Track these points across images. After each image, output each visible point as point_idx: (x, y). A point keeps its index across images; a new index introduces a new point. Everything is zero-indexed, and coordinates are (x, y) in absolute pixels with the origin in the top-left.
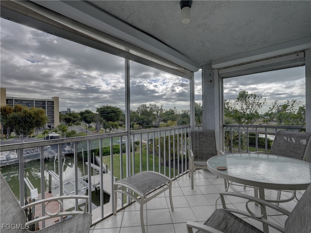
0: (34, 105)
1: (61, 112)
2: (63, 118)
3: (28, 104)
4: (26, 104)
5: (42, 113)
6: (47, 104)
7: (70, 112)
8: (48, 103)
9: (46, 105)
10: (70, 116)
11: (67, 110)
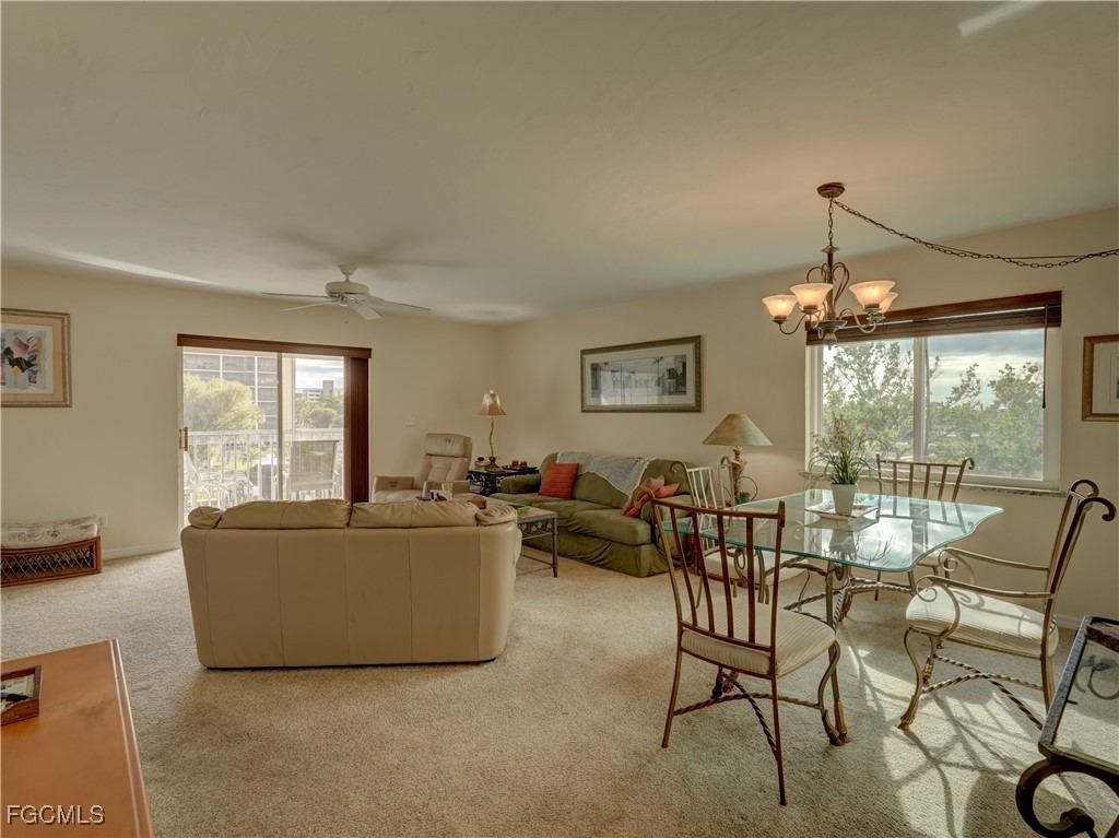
0: (221, 371)
1: (301, 392)
2: (306, 411)
3: (204, 368)
4: (199, 367)
5: (240, 395)
6: (259, 367)
7: (331, 391)
8: (262, 365)
9: (256, 372)
10: (329, 406)
11: (321, 387)
